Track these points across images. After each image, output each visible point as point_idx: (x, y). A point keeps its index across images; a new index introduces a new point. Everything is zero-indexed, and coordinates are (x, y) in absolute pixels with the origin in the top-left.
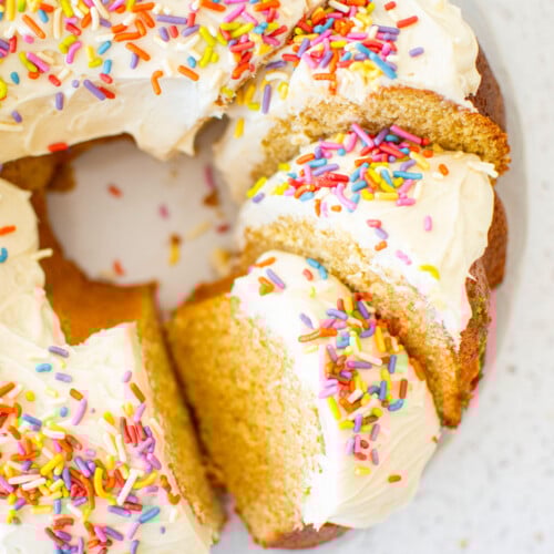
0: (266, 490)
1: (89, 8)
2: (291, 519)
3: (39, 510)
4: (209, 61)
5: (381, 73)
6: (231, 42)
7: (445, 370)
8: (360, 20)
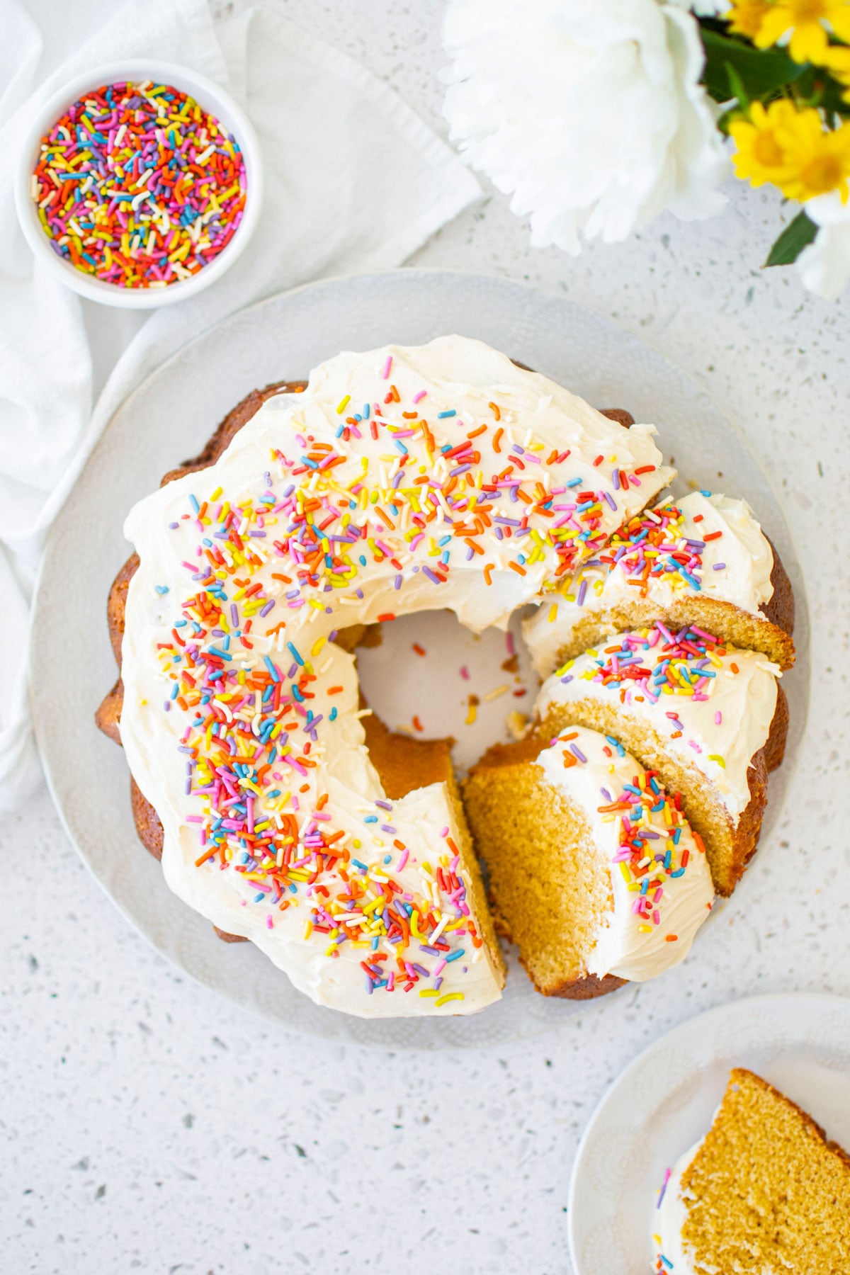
0: (553, 942)
1: (436, 506)
2: (575, 969)
3: (358, 945)
4: (537, 559)
5: (687, 585)
6: (557, 546)
7: (724, 845)
8: (671, 531)
